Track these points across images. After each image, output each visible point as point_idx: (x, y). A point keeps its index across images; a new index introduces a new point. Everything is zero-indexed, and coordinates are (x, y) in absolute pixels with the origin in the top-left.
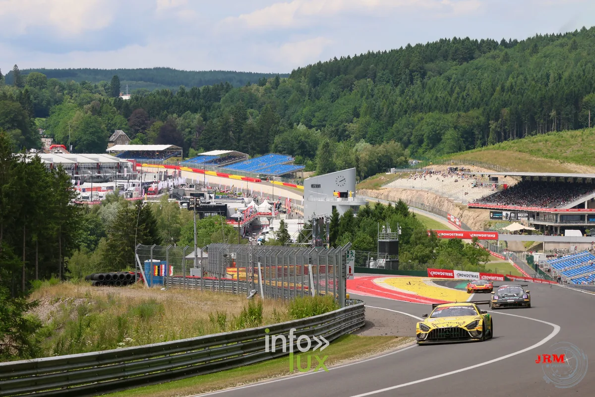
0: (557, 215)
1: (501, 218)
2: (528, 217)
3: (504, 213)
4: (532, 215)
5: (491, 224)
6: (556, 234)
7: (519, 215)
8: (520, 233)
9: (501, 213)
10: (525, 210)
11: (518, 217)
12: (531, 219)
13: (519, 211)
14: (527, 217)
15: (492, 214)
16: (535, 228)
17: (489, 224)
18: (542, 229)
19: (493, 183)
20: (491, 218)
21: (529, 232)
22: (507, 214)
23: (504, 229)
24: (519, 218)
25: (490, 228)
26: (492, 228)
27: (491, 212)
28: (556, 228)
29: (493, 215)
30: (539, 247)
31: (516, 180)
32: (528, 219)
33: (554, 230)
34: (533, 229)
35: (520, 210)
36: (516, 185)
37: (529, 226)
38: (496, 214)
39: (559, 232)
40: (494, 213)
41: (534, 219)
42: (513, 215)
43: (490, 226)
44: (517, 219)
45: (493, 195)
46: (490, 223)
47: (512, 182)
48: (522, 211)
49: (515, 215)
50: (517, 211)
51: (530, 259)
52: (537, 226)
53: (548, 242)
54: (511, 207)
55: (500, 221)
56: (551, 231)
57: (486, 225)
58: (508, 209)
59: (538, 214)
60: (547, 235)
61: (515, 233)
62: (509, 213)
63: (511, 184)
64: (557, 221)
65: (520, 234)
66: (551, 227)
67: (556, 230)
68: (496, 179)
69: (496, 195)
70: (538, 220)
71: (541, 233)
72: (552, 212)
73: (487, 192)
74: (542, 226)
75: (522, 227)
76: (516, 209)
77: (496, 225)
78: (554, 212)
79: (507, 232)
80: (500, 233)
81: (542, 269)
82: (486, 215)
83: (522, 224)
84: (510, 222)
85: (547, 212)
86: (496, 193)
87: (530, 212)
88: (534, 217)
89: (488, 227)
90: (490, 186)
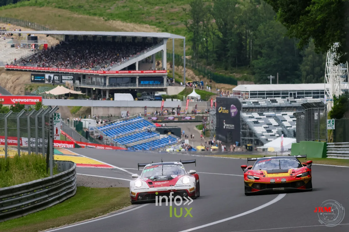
0: (105, 77)
1: (44, 82)
2: (74, 80)
3: (47, 76)
4: (77, 77)
5: (33, 88)
6: (105, 98)
7: (63, 77)
8: (66, 97)
9: (44, 76)
10: (70, 72)
11: (62, 79)
12: (77, 82)
13: (63, 73)
14: (72, 79)
15: (33, 76)
16: (82, 92)
17: (30, 88)
18: (89, 94)
19: (32, 43)
20: (32, 81)
21: (76, 97)
22: (50, 77)
23: (47, 92)
24: (63, 81)
25: (32, 92)
26: (34, 92)
27: (32, 75)
28: (105, 91)
29: (34, 78)
30: (87, 112)
31: (57, 39)
32: (74, 82)
33: (102, 94)
34: (80, 93)
35: (65, 72)
36: (57, 45)
37: (74, 90)
38: (38, 77)
39: (107, 97)
40: (35, 76)
41: (80, 82)
42: (56, 78)
43: (31, 90)
44: (61, 82)
45: (34, 56)
46: (30, 86)
47: (53, 42)
48: (66, 74)
49: (59, 78)
50: (61, 73)
51: (79, 126)
52: (83, 90)
53: (97, 107)
54: (54, 69)
55: (42, 84)
56: (98, 95)
57: (26, 89)
58: (50, 71)
59: (84, 76)
60: (95, 99)
61: (60, 97)
62: (52, 75)
63: (52, 43)
64: (105, 84)
65: (65, 99)
66: (99, 90)
67: (105, 95)
68: (35, 39)
69: (36, 56)
70: (84, 83)
71: (88, 97)
72: (100, 75)
73: (27, 53)
74: (90, 90)
75: (67, 91)
76: (60, 72)
77: (38, 89)
78: (103, 75)
79: (51, 96)
80: (44, 98)
81: (92, 136)
82: (26, 78)
83: (67, 88)
84: (54, 85)
85: (94, 74)
86: (36, 54)
87: (76, 74)
88: (79, 79)
89: (29, 91)
90: (29, 46)
